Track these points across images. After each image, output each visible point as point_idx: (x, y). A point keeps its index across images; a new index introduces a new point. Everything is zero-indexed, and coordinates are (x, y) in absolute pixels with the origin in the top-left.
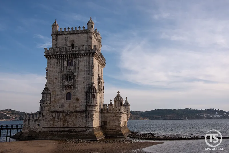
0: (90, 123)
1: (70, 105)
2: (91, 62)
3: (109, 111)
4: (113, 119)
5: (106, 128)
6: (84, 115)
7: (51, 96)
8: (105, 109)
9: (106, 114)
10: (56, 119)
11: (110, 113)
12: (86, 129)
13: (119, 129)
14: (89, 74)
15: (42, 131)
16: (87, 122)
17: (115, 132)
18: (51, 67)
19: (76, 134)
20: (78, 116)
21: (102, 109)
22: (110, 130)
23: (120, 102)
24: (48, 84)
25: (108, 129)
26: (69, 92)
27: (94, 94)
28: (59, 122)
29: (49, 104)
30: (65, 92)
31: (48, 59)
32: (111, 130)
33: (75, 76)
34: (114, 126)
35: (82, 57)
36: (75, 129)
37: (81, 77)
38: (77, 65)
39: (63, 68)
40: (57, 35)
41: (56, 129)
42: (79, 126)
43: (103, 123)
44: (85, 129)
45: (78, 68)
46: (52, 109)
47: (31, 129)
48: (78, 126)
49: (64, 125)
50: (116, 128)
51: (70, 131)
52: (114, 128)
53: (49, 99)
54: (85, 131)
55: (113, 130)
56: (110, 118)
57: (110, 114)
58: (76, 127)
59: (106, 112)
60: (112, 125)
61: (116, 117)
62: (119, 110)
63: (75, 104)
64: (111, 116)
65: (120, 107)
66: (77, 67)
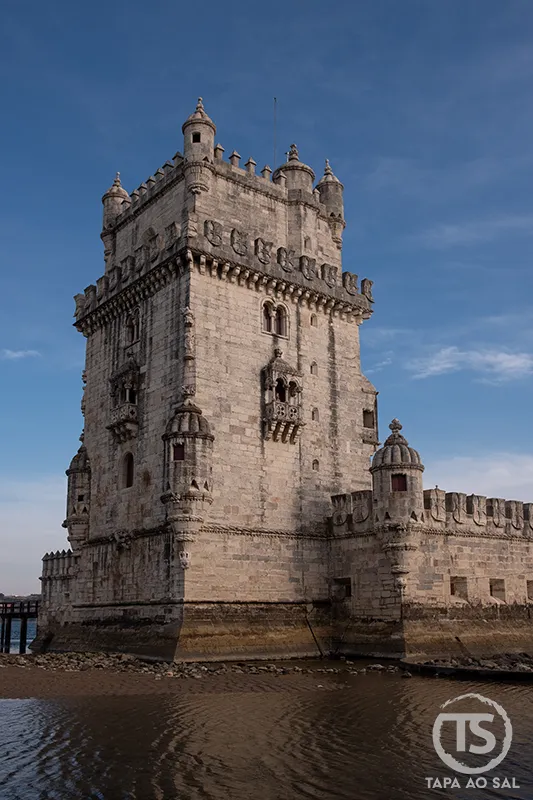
0: (175, 583)
1: (129, 506)
2: (183, 298)
3: (357, 528)
4: (371, 565)
5: (345, 614)
6: (161, 548)
7: (89, 479)
8: (339, 518)
9: (345, 544)
10: (100, 572)
11: (361, 535)
12: (163, 610)
13: (397, 613)
14: (177, 357)
15: (70, 621)
16: (168, 576)
17: (375, 631)
18: (94, 362)
19: (133, 631)
20: (146, 552)
21: (329, 520)
22: (359, 623)
23: (391, 472)
24: (86, 436)
25: (354, 620)
26: (128, 450)
27: (180, 441)
28: (105, 584)
29: (85, 510)
30: (119, 455)
31: (88, 335)
32: (364, 621)
33: (142, 376)
34: (376, 604)
35: (160, 289)
36: (136, 613)
37: (156, 375)
38: (148, 329)
39: (118, 355)
40: (113, 234)
41: (99, 614)
42: (148, 597)
43: (334, 588)
44: (160, 611)
45: (151, 339)
46: (93, 533)
47: (53, 614)
48: (146, 596)
49: (115, 593)
50: (385, 612)
51: (125, 621)
52: (377, 614)
53: (85, 491)
54: (160, 621)
55: (372, 620)
56: (362, 559)
57: (359, 543)
58: (138, 604)
59: (343, 531)
60: (369, 595)
61: (383, 556)
62: (388, 517)
63: (142, 500)
64: (364, 551)
65: (392, 501)
66: (148, 337)
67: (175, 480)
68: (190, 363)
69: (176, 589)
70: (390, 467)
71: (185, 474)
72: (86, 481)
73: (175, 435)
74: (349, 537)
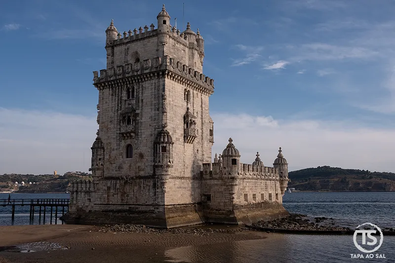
0: (159, 198)
1: (130, 166)
2: (161, 87)
3: (214, 176)
4: (220, 190)
5: (208, 207)
6: (151, 184)
7: (104, 151)
8: (206, 172)
9: (208, 182)
10: (112, 191)
11: (216, 179)
12: (153, 208)
13: (231, 208)
14: (158, 110)
15: (93, 210)
16: (155, 195)
17: (223, 214)
18: (104, 102)
19: (137, 215)
20: (142, 185)
21: (201, 172)
22: (215, 211)
23: (231, 158)
24: (100, 133)
25: (212, 209)
26: (129, 143)
27: (165, 145)
28: (116, 196)
29: (102, 164)
30: (123, 144)
31: (100, 90)
32: (216, 210)
33: (138, 114)
34: (222, 204)
35: (147, 80)
36: (137, 208)
37: (146, 115)
38: (140, 95)
39: (121, 102)
40: (113, 47)
41: (112, 208)
42: (143, 202)
43: (203, 197)
44: (152, 208)
45: (142, 100)
46: (106, 174)
47: (80, 207)
48: (142, 202)
49: (122, 200)
50: (226, 207)
51: (130, 211)
52: (222, 208)
53: (102, 157)
54: (152, 212)
55: (220, 210)
56: (216, 187)
57: (216, 182)
58: (139, 205)
59: (208, 177)
60: (219, 201)
61: (225, 187)
62: (230, 174)
63: (139, 164)
64: (217, 185)
65: (231, 168)
66: (140, 98)
67: (162, 160)
68: (165, 114)
69: (159, 200)
70: (232, 156)
71: (167, 158)
72: (102, 152)
73: (163, 143)
74: (211, 179)
